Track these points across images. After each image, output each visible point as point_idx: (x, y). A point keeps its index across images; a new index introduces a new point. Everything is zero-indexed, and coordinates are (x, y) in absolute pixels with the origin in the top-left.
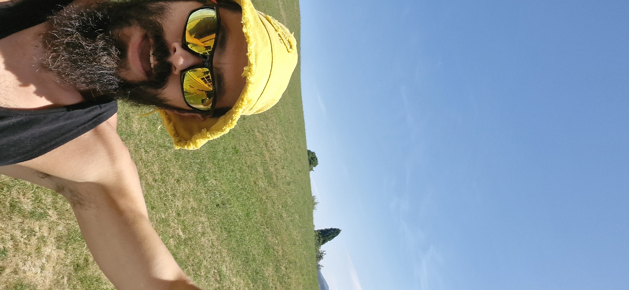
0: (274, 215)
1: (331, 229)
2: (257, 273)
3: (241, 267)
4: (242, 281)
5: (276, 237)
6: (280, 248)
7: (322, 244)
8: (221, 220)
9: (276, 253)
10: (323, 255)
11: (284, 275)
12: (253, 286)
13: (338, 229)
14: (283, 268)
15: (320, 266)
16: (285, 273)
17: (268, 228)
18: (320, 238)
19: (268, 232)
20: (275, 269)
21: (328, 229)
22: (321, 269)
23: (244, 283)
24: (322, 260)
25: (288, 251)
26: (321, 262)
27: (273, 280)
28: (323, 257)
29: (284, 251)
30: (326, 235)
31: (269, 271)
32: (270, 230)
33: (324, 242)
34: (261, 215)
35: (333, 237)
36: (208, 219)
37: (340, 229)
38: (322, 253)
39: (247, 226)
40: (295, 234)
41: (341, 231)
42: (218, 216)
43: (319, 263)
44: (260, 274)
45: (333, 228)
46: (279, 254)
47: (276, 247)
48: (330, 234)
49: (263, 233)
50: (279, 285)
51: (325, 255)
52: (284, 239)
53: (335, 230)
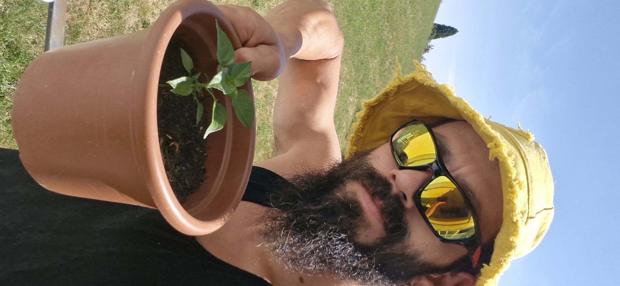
0: (398, 9)
1: (449, 27)
2: (363, 64)
3: (350, 56)
4: (346, 69)
5: (392, 32)
6: (392, 44)
7: (433, 39)
8: (346, 6)
9: (387, 48)
10: (430, 49)
11: (386, 69)
12: (355, 75)
13: (456, 30)
14: (387, 63)
15: (423, 58)
16: (387, 68)
17: (388, 22)
18: (434, 32)
19: (386, 27)
20: (380, 63)
21: (446, 26)
22: (422, 61)
23: (348, 71)
24: (427, 53)
25: (398, 48)
26: (425, 55)
27: (374, 72)
28: (429, 51)
29: (394, 47)
30: (441, 32)
31: (374, 64)
32: (389, 24)
33: (437, 37)
34: (385, 8)
35: (448, 35)
36: (335, 4)
37: (458, 30)
38: (430, 47)
39: (369, 17)
40: (412, 32)
41: (458, 31)
42: (345, 2)
43: (423, 55)
44: (365, 65)
45: (451, 27)
46: (389, 49)
47: (388, 42)
48: (445, 32)
49: (382, 26)
50: (378, 77)
51: (432, 50)
52: (400, 35)
53: (452, 28)
